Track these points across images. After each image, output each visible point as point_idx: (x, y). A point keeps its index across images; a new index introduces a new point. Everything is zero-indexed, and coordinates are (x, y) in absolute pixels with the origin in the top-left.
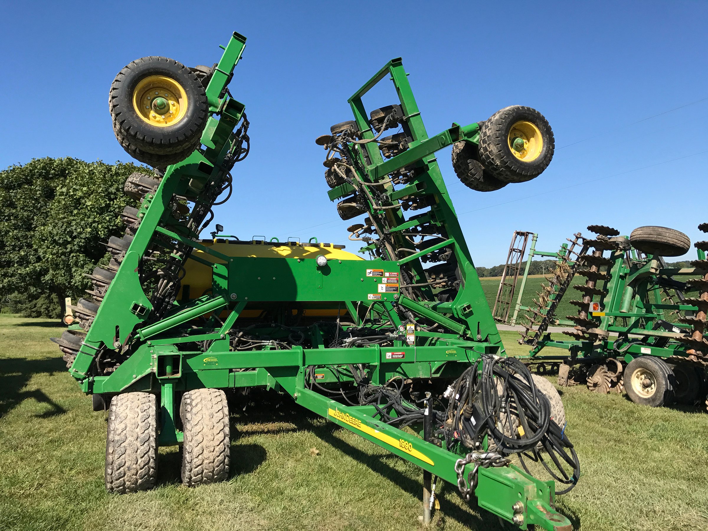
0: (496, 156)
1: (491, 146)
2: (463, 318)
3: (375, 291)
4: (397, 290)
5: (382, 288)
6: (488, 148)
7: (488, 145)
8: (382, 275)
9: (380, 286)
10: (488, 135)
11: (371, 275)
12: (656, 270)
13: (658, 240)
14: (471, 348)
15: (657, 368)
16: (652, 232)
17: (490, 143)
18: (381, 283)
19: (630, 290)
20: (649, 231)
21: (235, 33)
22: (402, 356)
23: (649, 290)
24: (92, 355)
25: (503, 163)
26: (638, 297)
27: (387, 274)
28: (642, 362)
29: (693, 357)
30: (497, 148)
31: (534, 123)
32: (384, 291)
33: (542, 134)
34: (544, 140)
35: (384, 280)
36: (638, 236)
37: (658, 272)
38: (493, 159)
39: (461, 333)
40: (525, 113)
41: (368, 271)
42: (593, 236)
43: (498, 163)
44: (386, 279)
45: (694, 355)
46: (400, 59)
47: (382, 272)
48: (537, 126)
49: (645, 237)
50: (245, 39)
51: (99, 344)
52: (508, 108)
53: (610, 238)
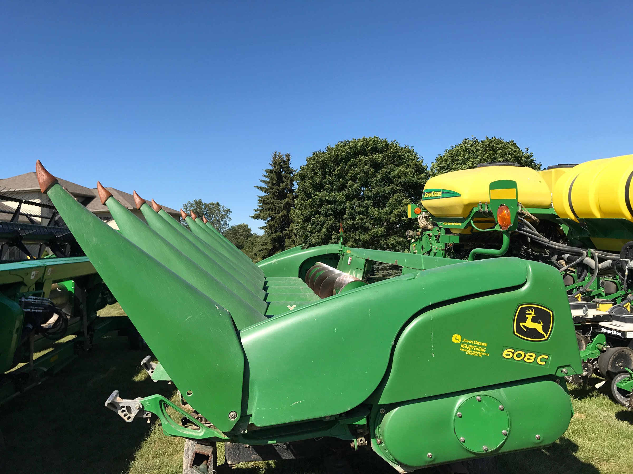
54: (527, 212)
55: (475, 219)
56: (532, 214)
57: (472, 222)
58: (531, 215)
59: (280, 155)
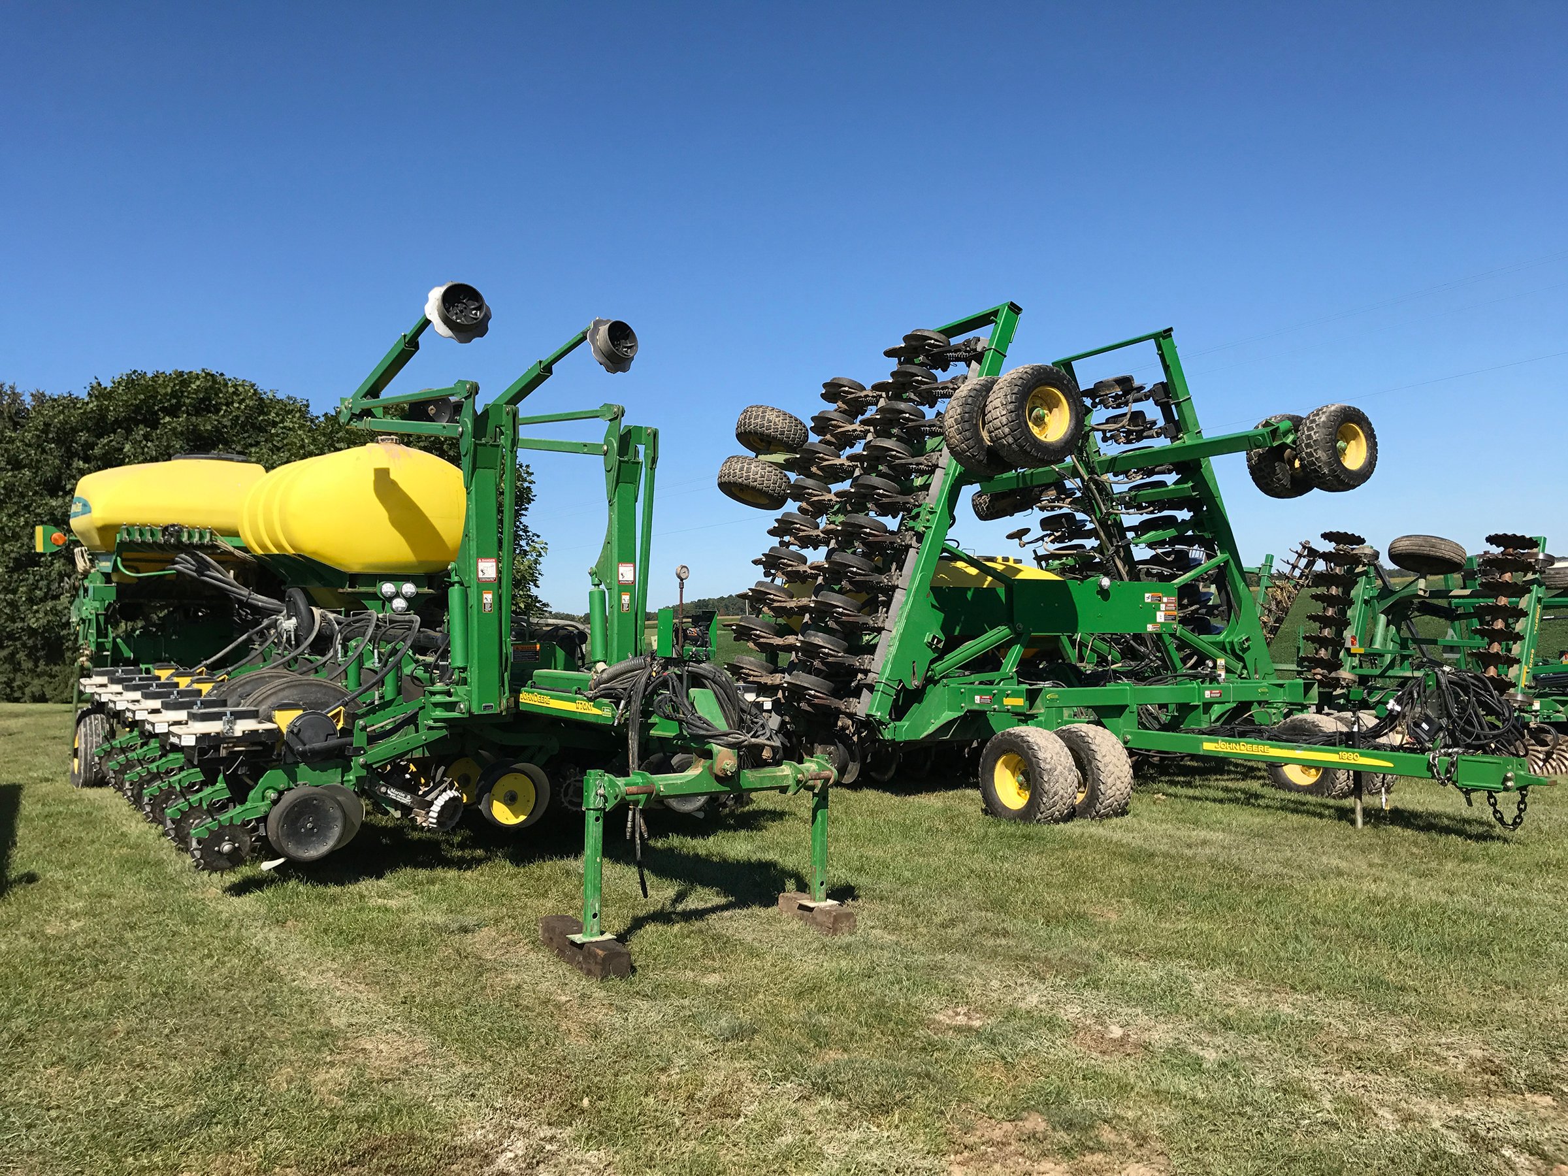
0: (1325, 463)
1: (1319, 452)
2: (1241, 653)
3: (1153, 620)
4: (1175, 619)
5: (1160, 617)
6: (1315, 454)
7: (1315, 450)
8: (1160, 601)
9: (1158, 613)
10: (1314, 438)
11: (1149, 600)
12: (1425, 592)
14: (1281, 686)
16: (1423, 543)
17: (1318, 448)
18: (1160, 610)
19: (1383, 619)
20: (1419, 541)
21: (1011, 304)
22: (1217, 695)
24: (892, 696)
25: (1332, 471)
26: (1393, 628)
27: (1165, 600)
30: (1329, 455)
31: (1358, 425)
32: (1163, 620)
33: (1366, 437)
34: (1368, 444)
35: (1163, 607)
37: (1427, 595)
38: (1320, 467)
39: (1238, 672)
40: (1353, 414)
41: (1147, 595)
42: (1329, 547)
43: (1326, 471)
44: (1164, 605)
46: (1170, 329)
47: (1160, 597)
48: (1361, 428)
49: (1415, 549)
50: (1020, 310)
51: (898, 682)
52: (1333, 408)
53: (1353, 549)
54: (226, 544)
55: (125, 555)
56: (235, 547)
57: (119, 559)
58: (232, 549)
59: (14, 393)
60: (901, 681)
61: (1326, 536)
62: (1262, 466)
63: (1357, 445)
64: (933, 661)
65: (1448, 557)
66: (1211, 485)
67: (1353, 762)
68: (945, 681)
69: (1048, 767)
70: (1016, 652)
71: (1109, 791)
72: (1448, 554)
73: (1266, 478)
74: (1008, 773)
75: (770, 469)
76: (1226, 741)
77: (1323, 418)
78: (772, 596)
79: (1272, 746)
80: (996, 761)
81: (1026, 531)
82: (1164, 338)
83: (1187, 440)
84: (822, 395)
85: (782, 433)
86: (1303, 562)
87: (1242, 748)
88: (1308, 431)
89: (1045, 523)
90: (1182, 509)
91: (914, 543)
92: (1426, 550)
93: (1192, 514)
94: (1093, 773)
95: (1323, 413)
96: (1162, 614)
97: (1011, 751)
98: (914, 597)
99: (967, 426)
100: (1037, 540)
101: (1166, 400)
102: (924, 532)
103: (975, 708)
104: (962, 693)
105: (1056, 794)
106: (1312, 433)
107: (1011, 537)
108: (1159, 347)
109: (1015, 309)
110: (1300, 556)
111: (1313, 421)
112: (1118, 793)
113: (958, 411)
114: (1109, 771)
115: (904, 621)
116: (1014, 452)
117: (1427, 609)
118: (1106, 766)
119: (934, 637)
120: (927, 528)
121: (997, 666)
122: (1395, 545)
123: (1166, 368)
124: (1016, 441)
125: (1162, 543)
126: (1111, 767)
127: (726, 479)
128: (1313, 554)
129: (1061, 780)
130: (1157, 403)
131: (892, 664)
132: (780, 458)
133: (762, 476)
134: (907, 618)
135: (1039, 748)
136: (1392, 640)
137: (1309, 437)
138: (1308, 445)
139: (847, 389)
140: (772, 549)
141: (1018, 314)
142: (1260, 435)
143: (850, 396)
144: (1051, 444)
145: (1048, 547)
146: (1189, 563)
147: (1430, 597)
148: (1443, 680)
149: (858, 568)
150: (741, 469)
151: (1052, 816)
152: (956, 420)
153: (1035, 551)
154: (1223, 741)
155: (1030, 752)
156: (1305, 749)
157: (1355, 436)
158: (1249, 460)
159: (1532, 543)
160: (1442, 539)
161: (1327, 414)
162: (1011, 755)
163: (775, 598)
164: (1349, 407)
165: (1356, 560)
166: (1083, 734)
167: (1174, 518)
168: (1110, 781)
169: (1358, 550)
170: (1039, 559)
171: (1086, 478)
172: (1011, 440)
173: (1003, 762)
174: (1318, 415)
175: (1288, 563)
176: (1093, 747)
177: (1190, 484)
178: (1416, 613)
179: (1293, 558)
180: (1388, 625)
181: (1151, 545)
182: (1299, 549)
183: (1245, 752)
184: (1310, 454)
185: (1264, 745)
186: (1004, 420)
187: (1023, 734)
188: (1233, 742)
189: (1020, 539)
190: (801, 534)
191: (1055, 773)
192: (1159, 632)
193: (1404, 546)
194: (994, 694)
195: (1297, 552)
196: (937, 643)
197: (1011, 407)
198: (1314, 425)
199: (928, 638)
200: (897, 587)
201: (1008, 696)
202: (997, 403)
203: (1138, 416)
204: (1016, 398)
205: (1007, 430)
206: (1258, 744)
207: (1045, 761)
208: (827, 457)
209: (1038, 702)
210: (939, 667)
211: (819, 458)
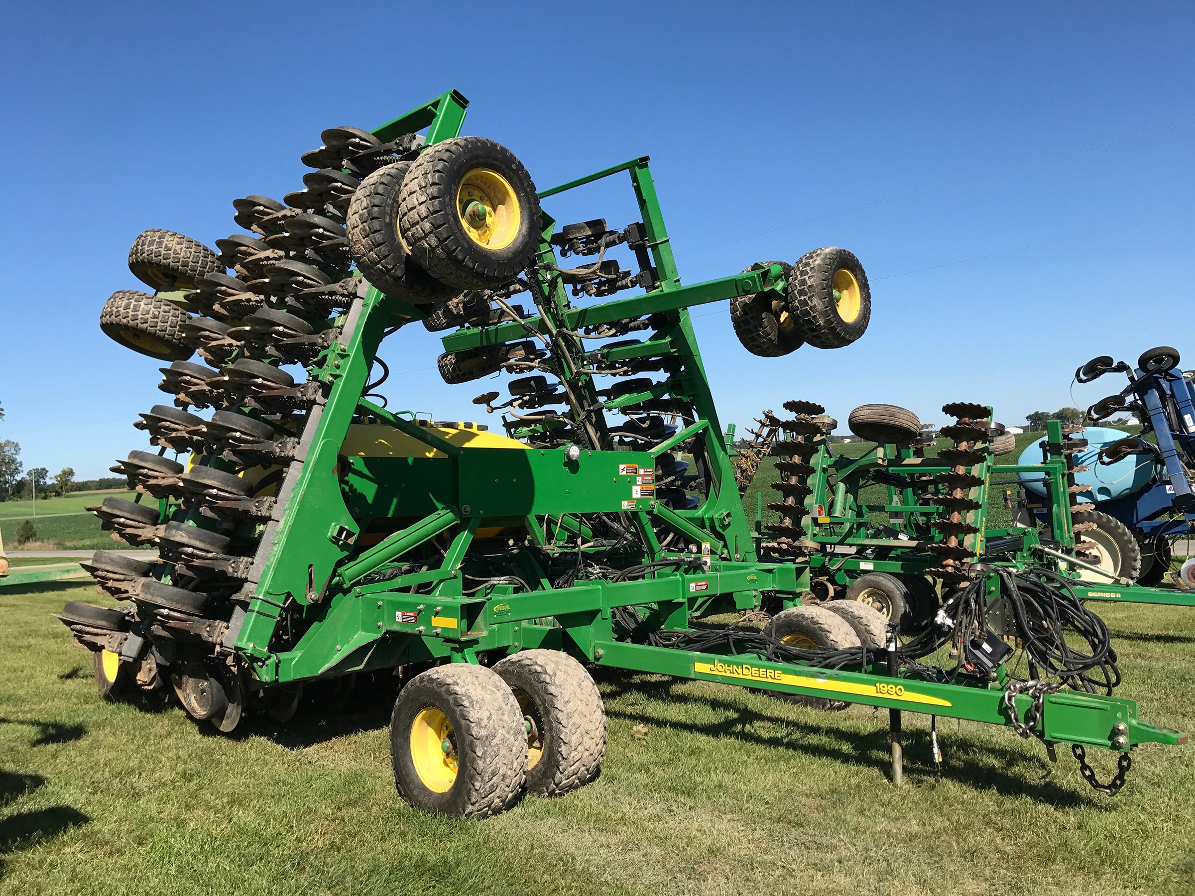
0: (821, 313)
1: (815, 300)
2: (720, 530)
3: (629, 497)
4: (652, 495)
5: (636, 492)
6: (809, 302)
7: (810, 298)
8: (636, 473)
9: (634, 488)
10: (809, 283)
11: (624, 473)
12: (884, 460)
13: (891, 422)
14: (770, 571)
15: (893, 586)
16: (883, 413)
17: (813, 295)
18: (636, 485)
19: (842, 487)
20: (880, 410)
21: (455, 92)
22: (704, 587)
23: (861, 487)
24: (275, 618)
25: (827, 323)
26: (851, 497)
27: (641, 472)
28: (873, 581)
29: (950, 568)
30: (824, 303)
31: (853, 271)
32: (639, 496)
33: (860, 287)
34: (861, 295)
35: (639, 479)
36: (866, 417)
37: (885, 463)
38: (815, 317)
39: (719, 553)
40: (847, 259)
41: (621, 467)
42: (790, 416)
43: (821, 322)
44: (640, 478)
45: (952, 566)
47: (636, 469)
48: (855, 276)
49: (874, 418)
50: (467, 102)
51: (284, 597)
52: (828, 250)
53: (813, 418)
60: (289, 595)
61: (789, 406)
62: (748, 317)
63: (851, 297)
64: (340, 563)
65: (906, 426)
66: (690, 341)
67: (895, 697)
68: (357, 589)
69: (483, 733)
70: (463, 540)
71: (573, 754)
72: (906, 424)
73: (752, 332)
74: (431, 732)
75: (167, 308)
76: (725, 662)
77: (818, 261)
78: (145, 471)
79: (785, 671)
80: (412, 718)
81: (494, 395)
82: (640, 167)
83: (666, 287)
84: (236, 218)
85: (185, 265)
86: (766, 431)
87: (746, 672)
88: (801, 275)
89: (514, 387)
90: (658, 370)
91: (319, 398)
92: (886, 419)
93: (668, 375)
94: (551, 729)
95: (817, 255)
96: (639, 488)
97: (433, 705)
98: (313, 473)
99: (376, 225)
100: (505, 405)
101: (641, 242)
102: (332, 383)
103: (395, 628)
104: (379, 607)
105: (494, 774)
106: (806, 277)
107: (477, 401)
108: (635, 179)
109: (460, 100)
110: (763, 425)
111: (807, 264)
112: (587, 753)
113: (364, 204)
114: (574, 724)
115: (296, 507)
116: (440, 260)
117: (882, 476)
118: (569, 716)
119: (342, 530)
120: (336, 377)
121: (436, 563)
122: (855, 414)
123: (642, 203)
124: (441, 242)
125: (635, 408)
126: (576, 719)
127: (107, 319)
128: (773, 422)
129: (503, 751)
130: (631, 247)
131: (276, 570)
132: (179, 295)
133: (155, 317)
134: (301, 504)
135: (471, 702)
136: (850, 508)
137: (803, 282)
138: (802, 292)
139: (261, 208)
140: (156, 409)
141: (464, 107)
142: (749, 278)
143: (266, 218)
144: (494, 253)
145: (518, 413)
146: (664, 431)
147: (889, 465)
148: (1012, 585)
149: (242, 433)
150: (127, 307)
151: (489, 806)
152: (361, 216)
153: (504, 418)
154: (720, 661)
155: (458, 710)
156: (830, 678)
157: (848, 285)
158: (733, 312)
159: (986, 412)
160: (901, 408)
161: (822, 256)
162: (433, 710)
163: (151, 473)
164: (844, 251)
165: (816, 429)
166: (539, 669)
167: (648, 381)
168: (574, 740)
169: (818, 419)
170: (508, 426)
171: (554, 332)
172: (433, 241)
173: (423, 718)
174: (812, 257)
175: (753, 432)
176: (552, 689)
177: (668, 339)
178: (871, 482)
179: (756, 427)
180: (846, 492)
181: (625, 410)
182: (763, 418)
183: (750, 677)
184: (804, 303)
185: (775, 669)
186: (423, 210)
187: (449, 681)
188: (734, 663)
189: (489, 405)
190: (194, 388)
191: (495, 741)
192: (635, 509)
193: (865, 415)
194: (420, 611)
195: (760, 421)
196: (347, 538)
197: (433, 190)
198: (808, 269)
199: (333, 531)
200: (293, 459)
201: (437, 614)
202: (414, 186)
203: (609, 266)
204: (440, 178)
205: (427, 226)
206: (767, 668)
207: (478, 724)
208: (231, 291)
209: (480, 620)
210: (350, 571)
211: (222, 292)
